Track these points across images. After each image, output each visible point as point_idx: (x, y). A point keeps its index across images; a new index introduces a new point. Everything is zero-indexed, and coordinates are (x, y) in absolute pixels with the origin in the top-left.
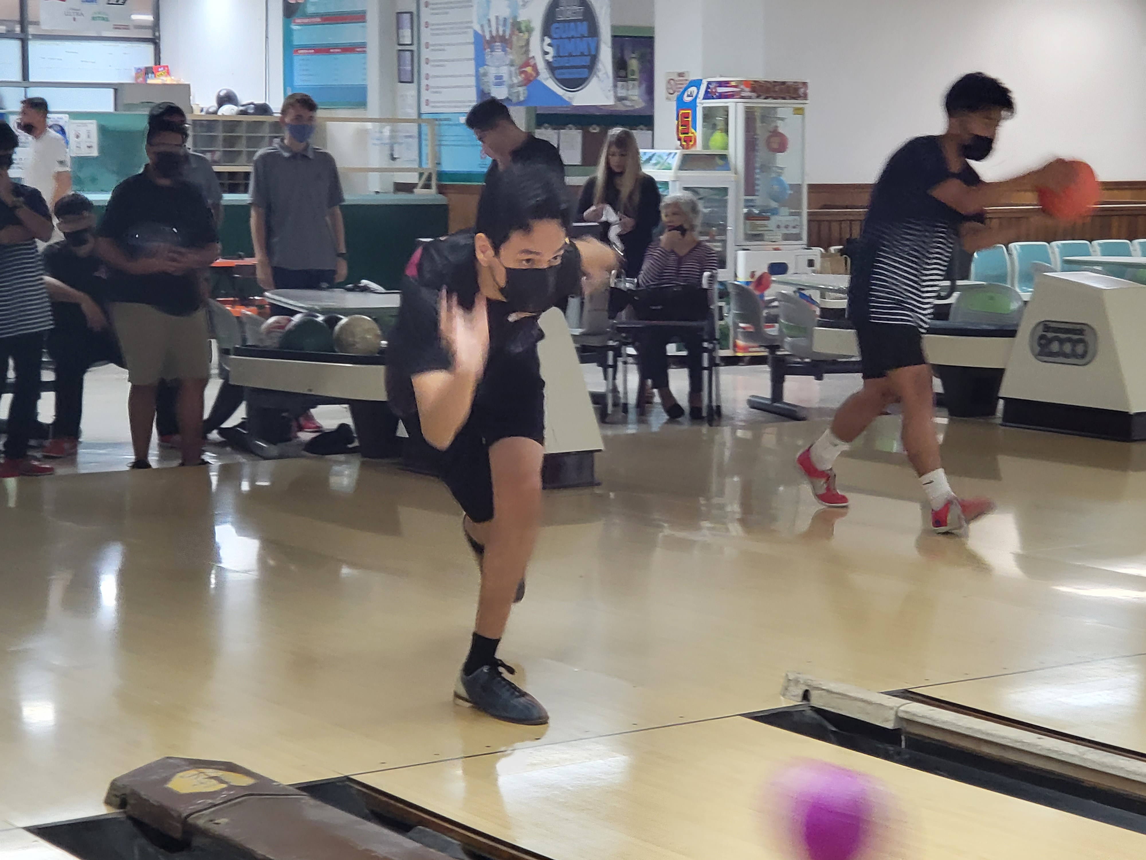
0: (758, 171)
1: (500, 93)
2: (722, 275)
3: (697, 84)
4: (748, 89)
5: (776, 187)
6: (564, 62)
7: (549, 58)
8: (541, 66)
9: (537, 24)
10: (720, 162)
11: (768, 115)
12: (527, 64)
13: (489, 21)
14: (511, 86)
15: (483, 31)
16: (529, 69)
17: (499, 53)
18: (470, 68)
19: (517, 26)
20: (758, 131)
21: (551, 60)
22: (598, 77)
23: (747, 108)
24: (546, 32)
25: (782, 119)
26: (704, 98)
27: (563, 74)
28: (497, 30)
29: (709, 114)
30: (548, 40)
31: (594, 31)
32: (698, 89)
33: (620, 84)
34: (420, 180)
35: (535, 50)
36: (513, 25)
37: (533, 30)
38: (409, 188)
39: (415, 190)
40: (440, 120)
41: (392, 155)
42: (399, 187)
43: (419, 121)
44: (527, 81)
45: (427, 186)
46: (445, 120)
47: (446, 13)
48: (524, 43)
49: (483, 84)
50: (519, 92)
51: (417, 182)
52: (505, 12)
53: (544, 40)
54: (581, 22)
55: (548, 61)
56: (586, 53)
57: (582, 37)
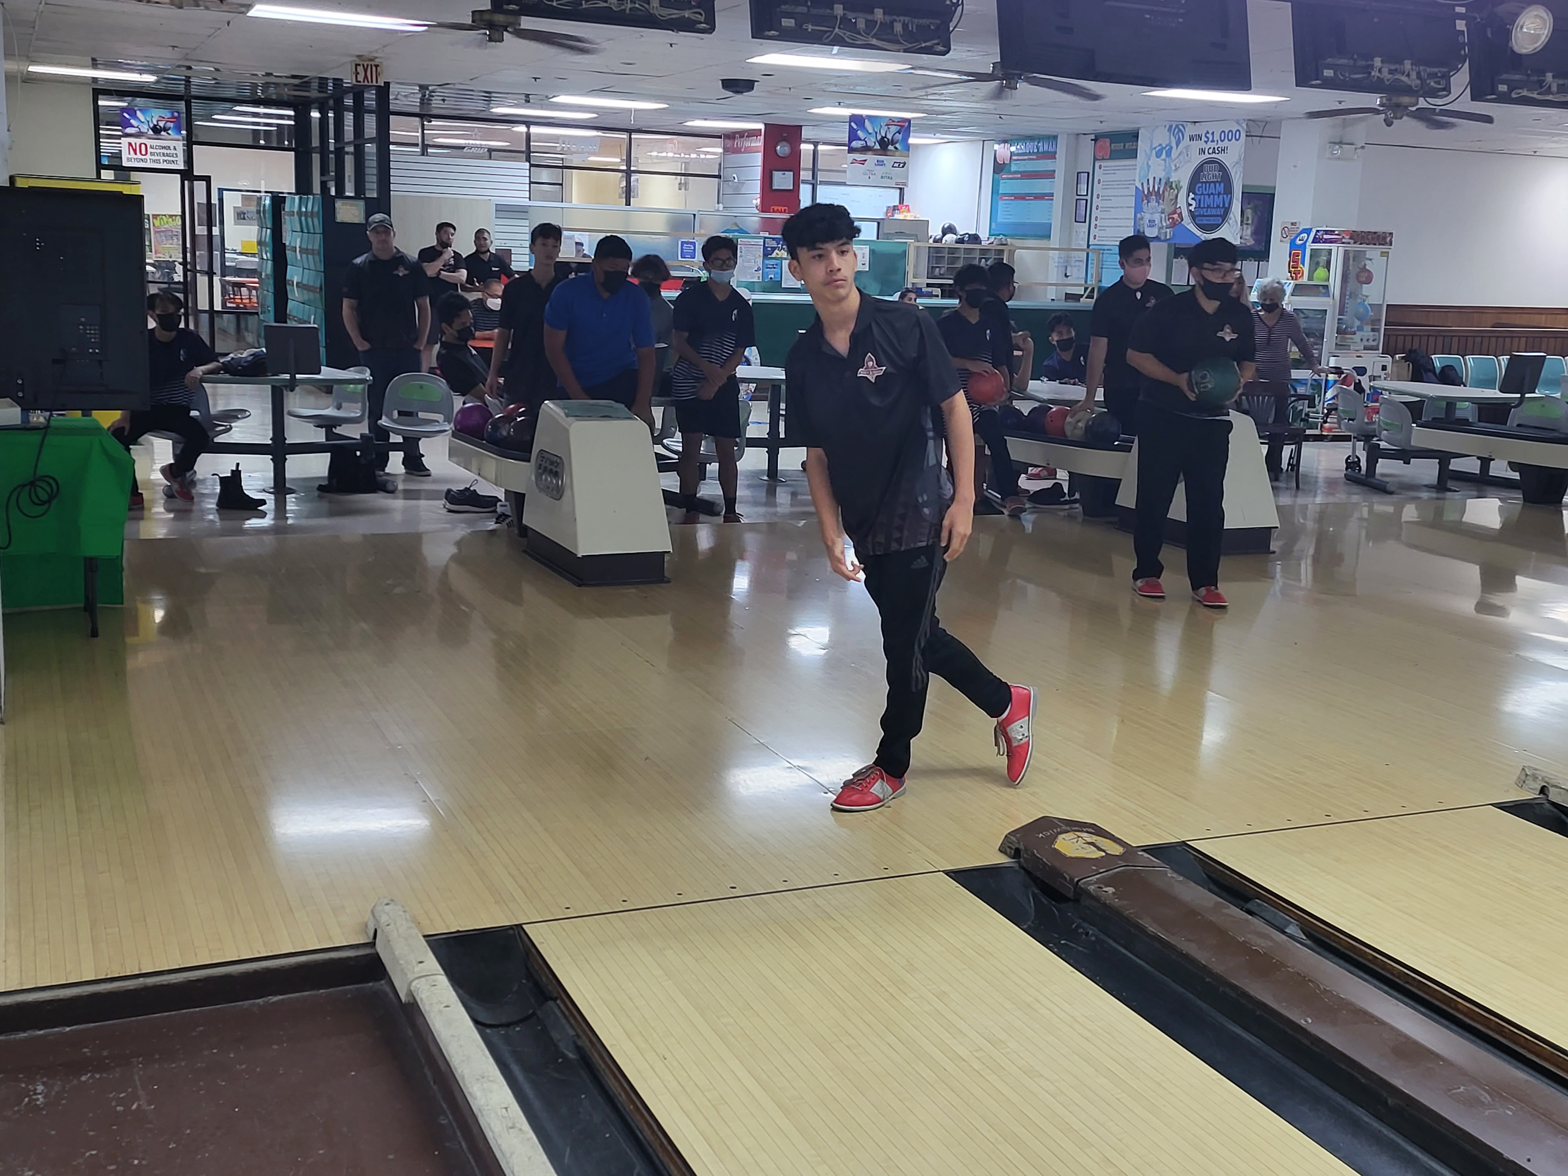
0: (1347, 297)
1: (1150, 233)
3: (1308, 231)
4: (1348, 237)
5: (1361, 310)
6: (1203, 212)
7: (1192, 208)
8: (1185, 214)
9: (1185, 185)
10: (1324, 291)
11: (1358, 256)
12: (1175, 213)
13: (1148, 180)
14: (1161, 228)
15: (1143, 187)
16: (1176, 216)
17: (1153, 203)
18: (1130, 213)
19: (1169, 184)
20: (1351, 268)
21: (1193, 210)
22: (1229, 223)
23: (1345, 250)
24: (1191, 189)
25: (1371, 260)
26: (1313, 242)
27: (1202, 220)
28: (1154, 187)
29: (1315, 254)
30: (1191, 195)
31: (1229, 190)
32: (1308, 236)
33: (1245, 227)
34: (1085, 292)
35: (1182, 202)
36: (1166, 183)
37: (1181, 188)
38: (1076, 297)
39: (1081, 299)
40: (1104, 250)
41: (1066, 274)
42: (1069, 297)
43: (1088, 250)
44: (1174, 224)
45: (1090, 297)
46: (1108, 250)
47: (1114, 173)
48: (1174, 197)
49: (1139, 226)
50: (1166, 232)
51: (1083, 293)
52: (1162, 175)
53: (1189, 195)
54: (1220, 183)
55: (1191, 210)
56: (1221, 206)
57: (1219, 194)
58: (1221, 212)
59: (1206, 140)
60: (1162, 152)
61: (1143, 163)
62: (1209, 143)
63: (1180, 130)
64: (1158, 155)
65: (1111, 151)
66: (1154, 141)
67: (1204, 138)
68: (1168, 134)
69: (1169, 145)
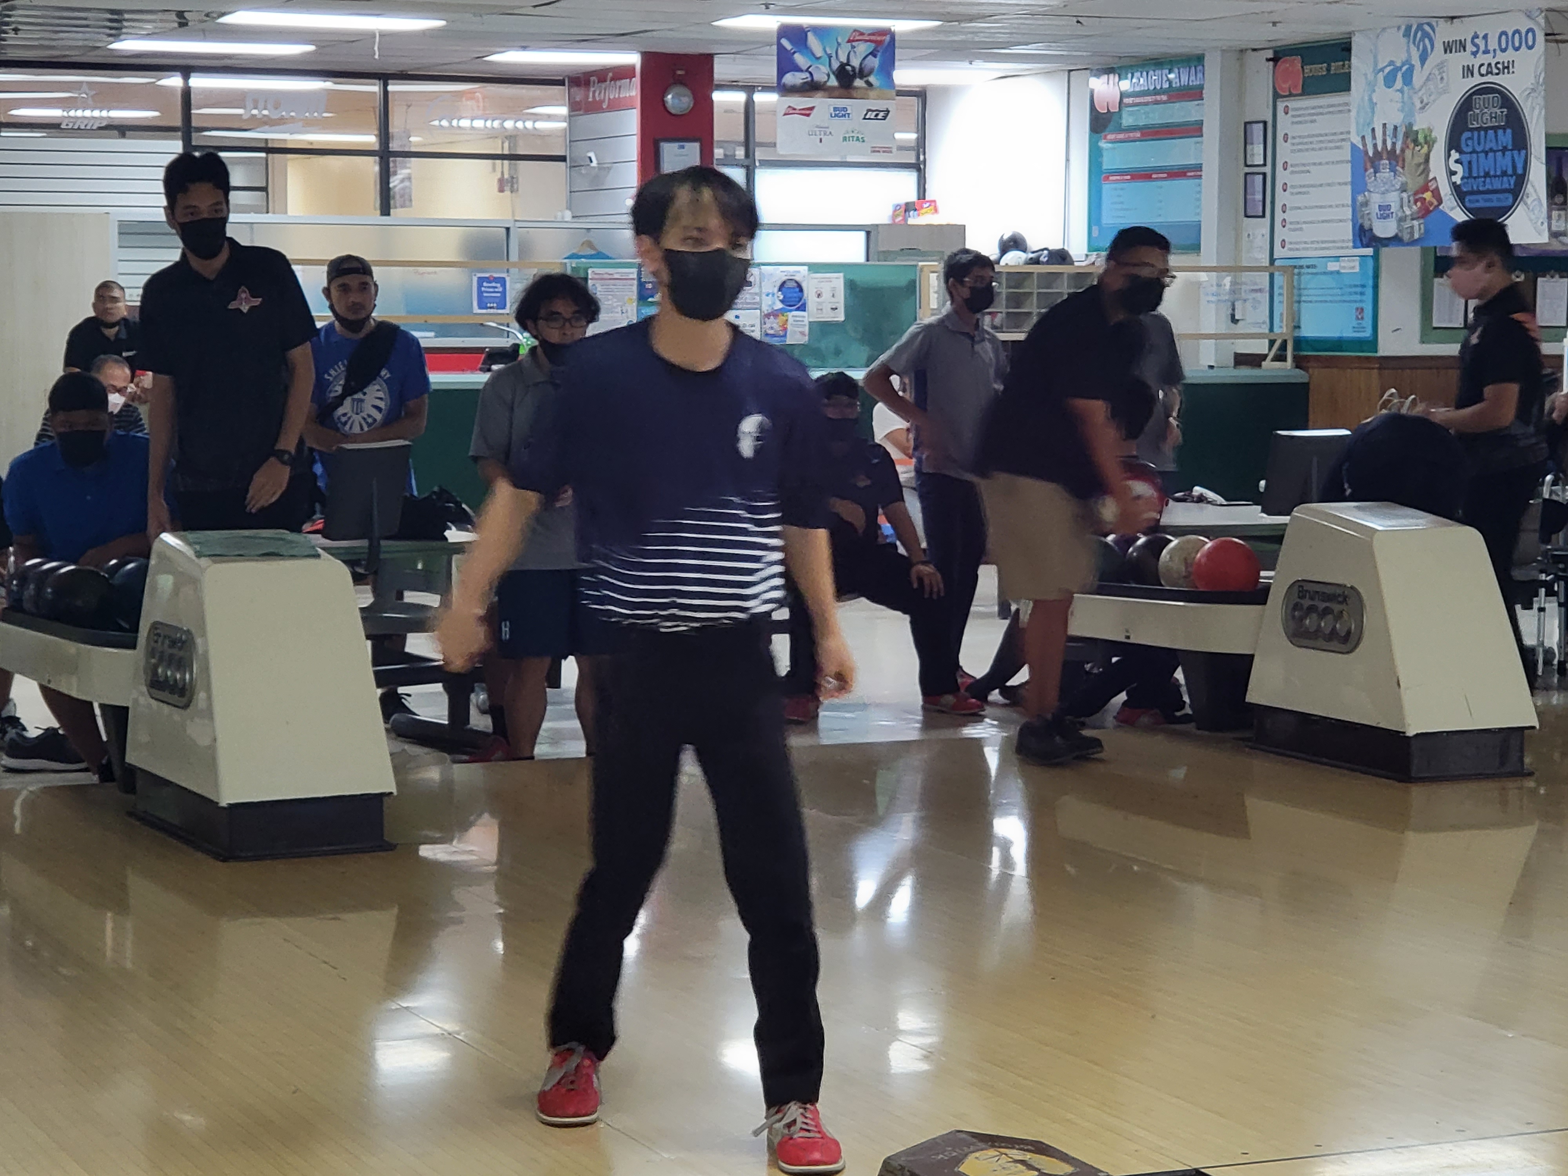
6: (1478, 185)
7: (1457, 179)
8: (1445, 190)
9: (1441, 133)
12: (1425, 189)
13: (1373, 130)
14: (1401, 220)
15: (1365, 145)
16: (1428, 196)
17: (1385, 174)
18: (1344, 195)
19: (1411, 136)
21: (1459, 182)
22: (1526, 204)
24: (1453, 143)
27: (1478, 201)
28: (1384, 142)
30: (1455, 155)
31: (1521, 142)
33: (1555, 214)
34: (1270, 350)
35: (1437, 169)
36: (1406, 135)
37: (1434, 141)
38: (1255, 360)
39: (1263, 363)
40: (1301, 267)
41: (1233, 316)
42: (1241, 360)
43: (1272, 269)
44: (1425, 212)
45: (1280, 357)
46: (1308, 267)
47: (1312, 121)
48: (1422, 160)
49: (1362, 217)
50: (1412, 227)
51: (1266, 352)
52: (1396, 118)
53: (1449, 156)
54: (1504, 128)
55: (1454, 183)
56: (1510, 172)
57: (1504, 149)
58: (1509, 184)
59: (1475, 49)
60: (1395, 77)
61: (1363, 99)
62: (1479, 54)
63: (1426, 35)
64: (1389, 81)
65: (1304, 77)
66: (1379, 57)
67: (1470, 47)
68: (1404, 41)
69: (1407, 62)
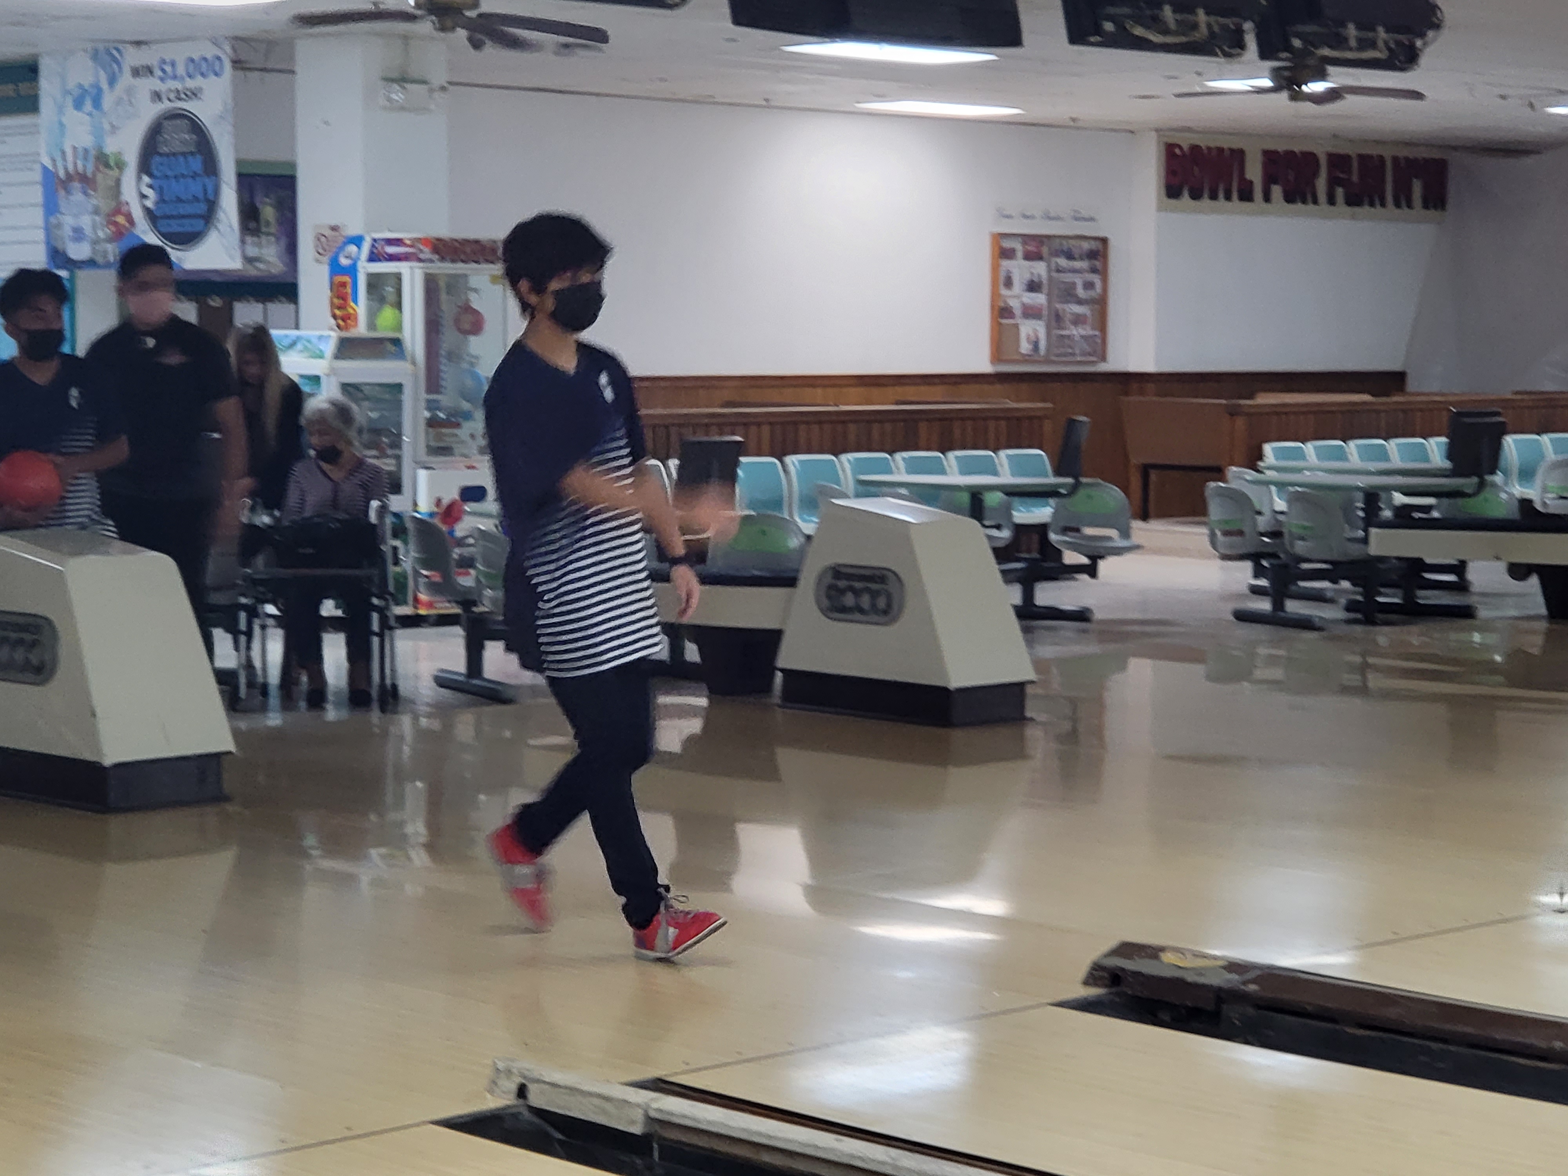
0: (443, 360)
1: (78, 251)
2: (396, 503)
3: (357, 241)
4: (426, 250)
5: (469, 382)
6: (168, 210)
7: (149, 204)
8: (138, 214)
9: (132, 158)
10: (391, 347)
11: (456, 284)
12: (117, 212)
13: (63, 153)
14: (95, 242)
15: (55, 165)
16: (121, 219)
17: (78, 196)
18: (37, 216)
19: (102, 160)
20: (444, 307)
21: (152, 207)
22: (221, 230)
23: (427, 274)
24: (145, 167)
25: (476, 291)
26: (368, 261)
27: (170, 226)
28: (75, 164)
29: (375, 283)
30: (146, 179)
31: (211, 167)
32: (359, 247)
33: (249, 239)
35: (129, 193)
36: (97, 158)
37: (126, 165)
44: (119, 234)
47: (3, 142)
48: (114, 183)
49: (56, 239)
50: (106, 250)
52: (86, 141)
53: (141, 179)
54: (194, 155)
55: (147, 207)
56: (201, 197)
57: (195, 176)
58: (202, 208)
59: (162, 75)
60: (84, 100)
61: (52, 121)
62: (168, 80)
63: (113, 58)
64: (78, 105)
66: (68, 79)
67: (157, 72)
68: (93, 65)
69: (96, 85)
